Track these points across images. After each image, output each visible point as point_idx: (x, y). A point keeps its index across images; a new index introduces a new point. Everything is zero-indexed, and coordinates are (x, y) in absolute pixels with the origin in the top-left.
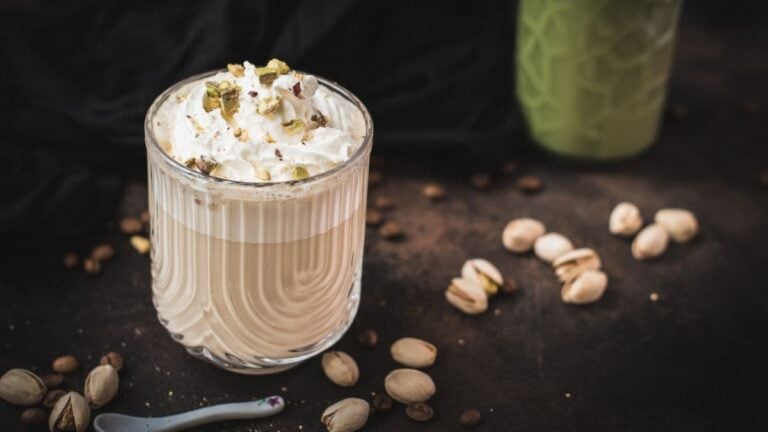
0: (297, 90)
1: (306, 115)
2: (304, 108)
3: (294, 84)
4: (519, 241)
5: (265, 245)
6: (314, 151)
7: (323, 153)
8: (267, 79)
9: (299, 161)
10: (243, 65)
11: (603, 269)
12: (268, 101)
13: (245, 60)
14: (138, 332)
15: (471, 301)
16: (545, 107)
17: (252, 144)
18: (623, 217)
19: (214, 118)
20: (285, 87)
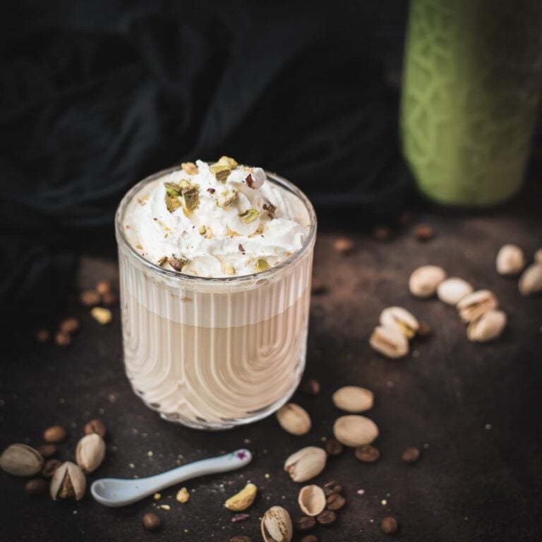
0: (249, 181)
1: (259, 205)
2: (256, 197)
3: (246, 177)
4: (424, 288)
5: (233, 328)
6: (273, 244)
7: (281, 245)
8: (222, 176)
9: (260, 254)
10: (195, 164)
11: (500, 308)
12: (225, 194)
13: (197, 159)
14: (112, 397)
15: (394, 347)
16: (431, 165)
17: (217, 240)
18: (508, 258)
19: (179, 219)
20: (239, 181)
